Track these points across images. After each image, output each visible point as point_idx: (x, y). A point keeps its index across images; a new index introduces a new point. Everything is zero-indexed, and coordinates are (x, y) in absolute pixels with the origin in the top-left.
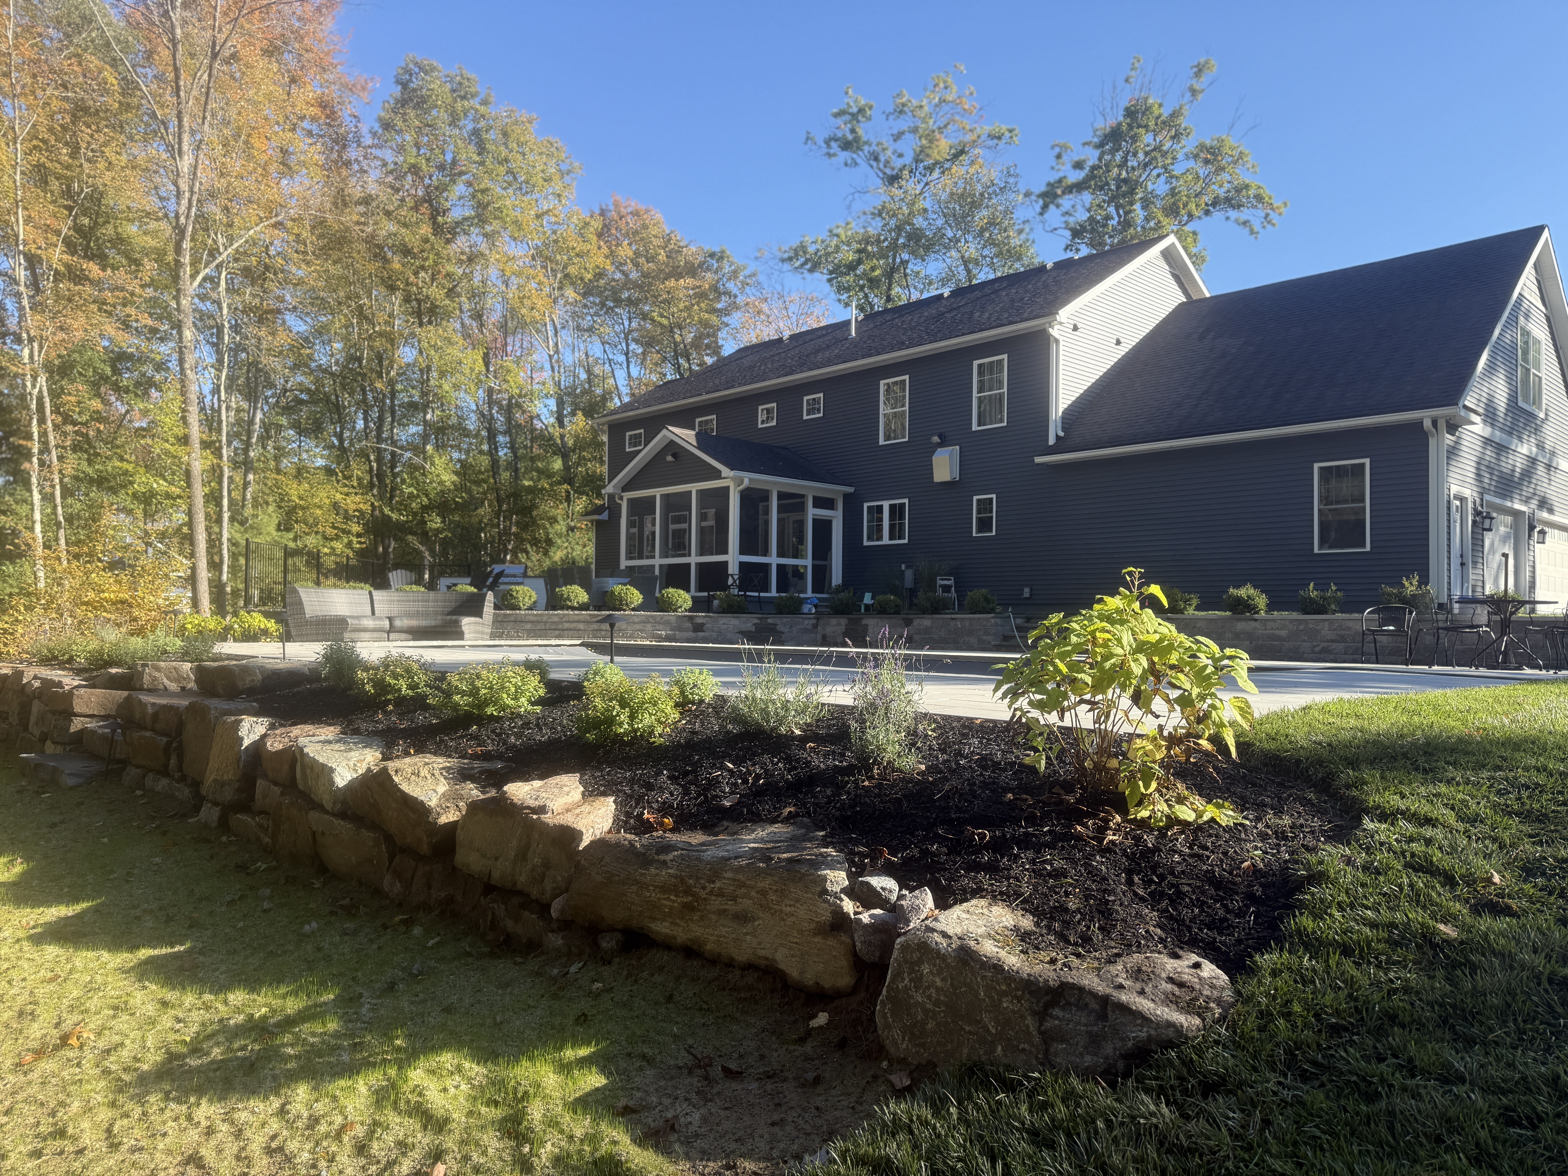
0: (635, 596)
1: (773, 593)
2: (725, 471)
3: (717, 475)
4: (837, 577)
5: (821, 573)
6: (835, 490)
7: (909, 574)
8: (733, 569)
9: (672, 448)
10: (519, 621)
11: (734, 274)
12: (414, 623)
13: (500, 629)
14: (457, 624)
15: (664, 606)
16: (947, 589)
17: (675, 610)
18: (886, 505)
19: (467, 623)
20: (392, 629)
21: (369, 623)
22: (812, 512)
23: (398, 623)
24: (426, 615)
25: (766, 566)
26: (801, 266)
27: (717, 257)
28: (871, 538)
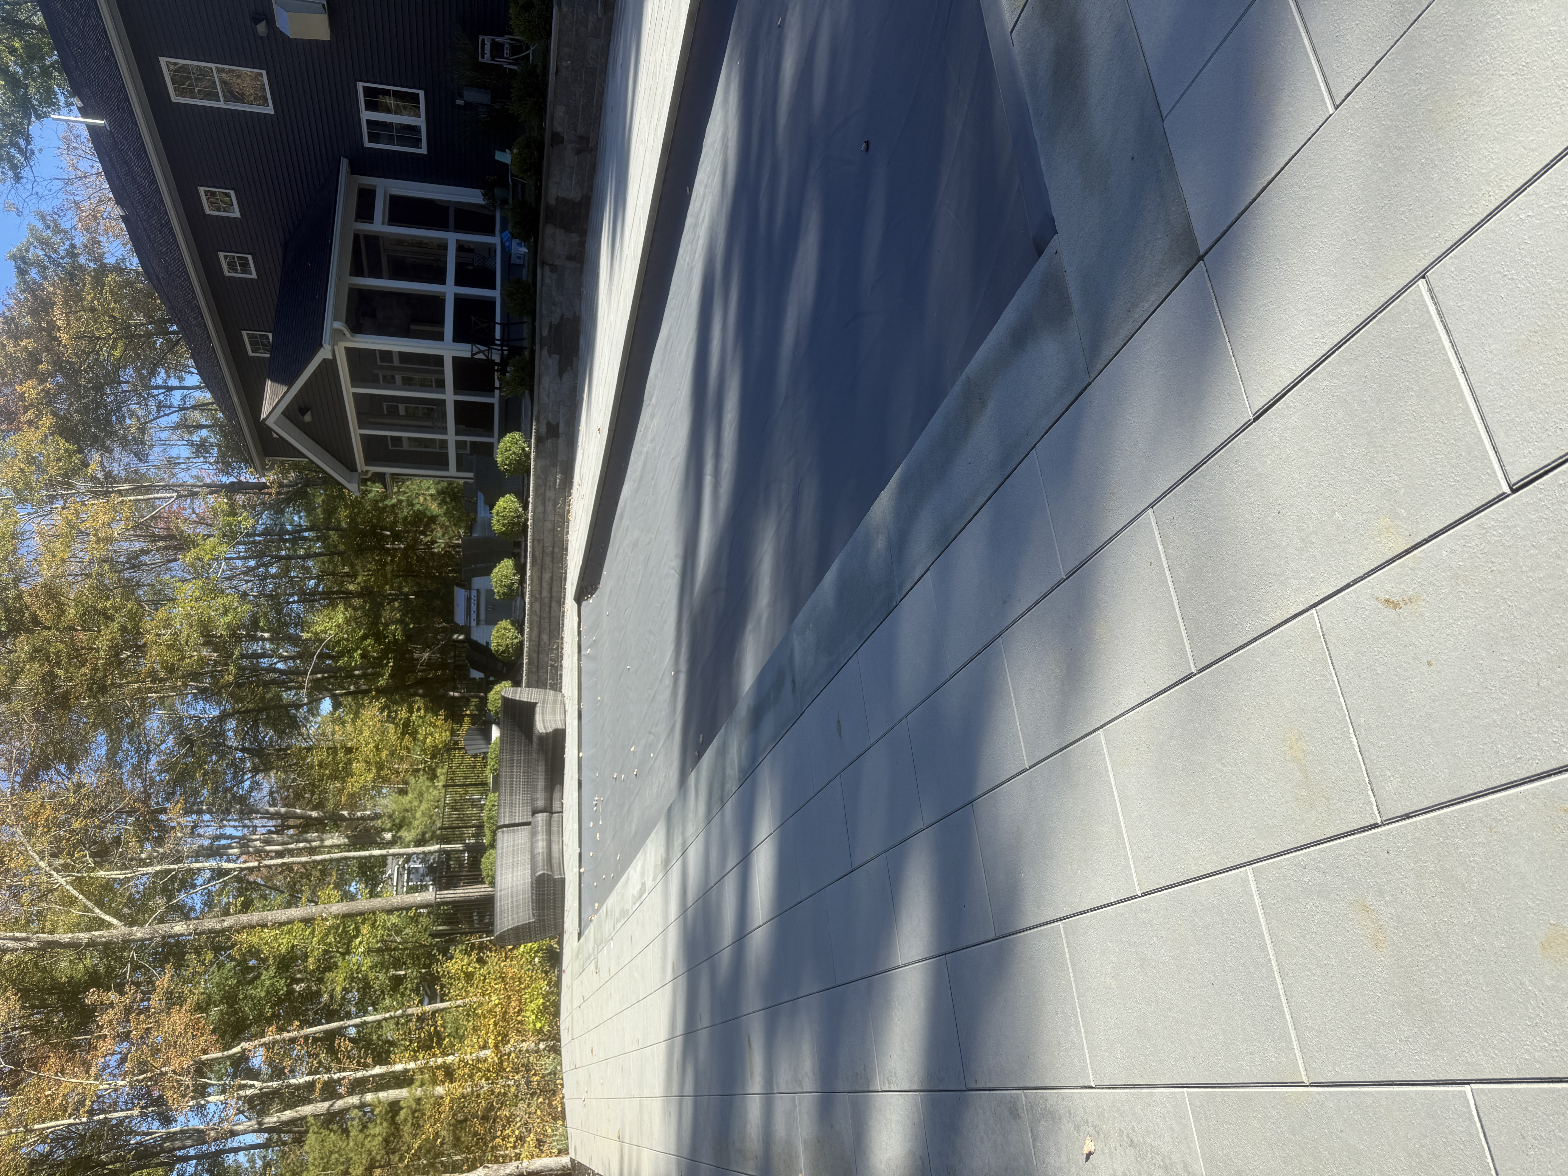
0: (507, 504)
1: (495, 294)
2: (324, 353)
3: (329, 365)
4: (472, 196)
5: (466, 219)
6: (346, 186)
7: (472, 96)
8: (464, 351)
9: (292, 413)
10: (538, 649)
11: (45, 243)
12: (541, 784)
13: (550, 675)
14: (544, 738)
15: (521, 470)
16: (497, 49)
17: (528, 456)
18: (366, 115)
19: (543, 724)
20: (549, 810)
21: (541, 843)
22: (379, 225)
23: (541, 804)
25: (459, 301)
26: (23, 152)
27: (22, 264)
28: (417, 143)
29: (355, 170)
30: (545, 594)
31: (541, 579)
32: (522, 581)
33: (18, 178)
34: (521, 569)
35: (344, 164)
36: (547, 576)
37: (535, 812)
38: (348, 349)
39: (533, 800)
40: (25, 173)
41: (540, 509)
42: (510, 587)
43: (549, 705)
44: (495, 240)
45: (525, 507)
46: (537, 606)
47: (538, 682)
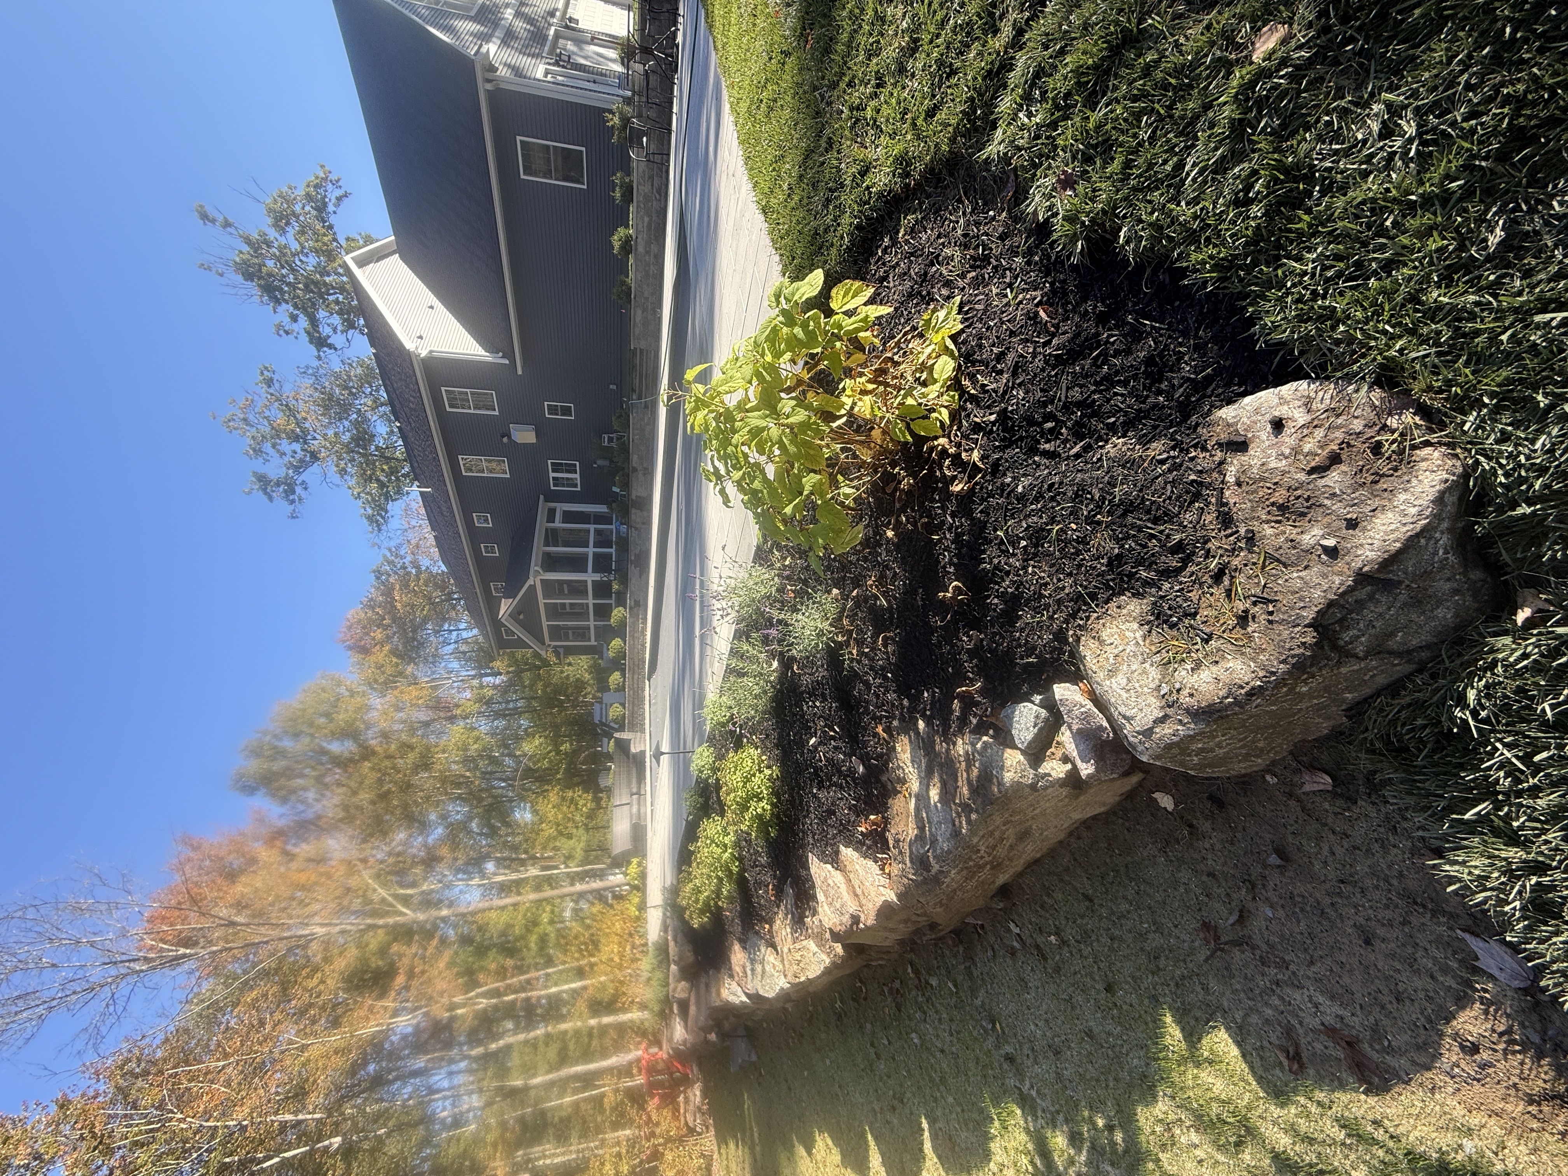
0: (616, 643)
1: (612, 550)
2: (530, 582)
3: (533, 588)
4: (602, 509)
5: (599, 519)
6: (543, 507)
7: (600, 462)
8: (597, 577)
9: (514, 615)
10: (633, 713)
11: (390, 563)
12: (634, 780)
13: (636, 725)
14: (635, 755)
15: (623, 623)
16: (611, 440)
17: (626, 618)
18: (552, 475)
19: (634, 749)
20: (638, 793)
21: (635, 810)
22: (558, 524)
23: (634, 791)
24: (629, 773)
25: (595, 554)
26: (383, 518)
27: (378, 573)
28: (576, 486)
29: (547, 500)
31: (633, 679)
32: (624, 681)
33: (380, 530)
34: (623, 675)
35: (542, 498)
37: (631, 796)
38: (541, 580)
39: (630, 790)
40: (384, 527)
41: (632, 642)
42: (618, 684)
43: (638, 740)
44: (613, 527)
45: (625, 644)
46: (631, 692)
47: (632, 729)
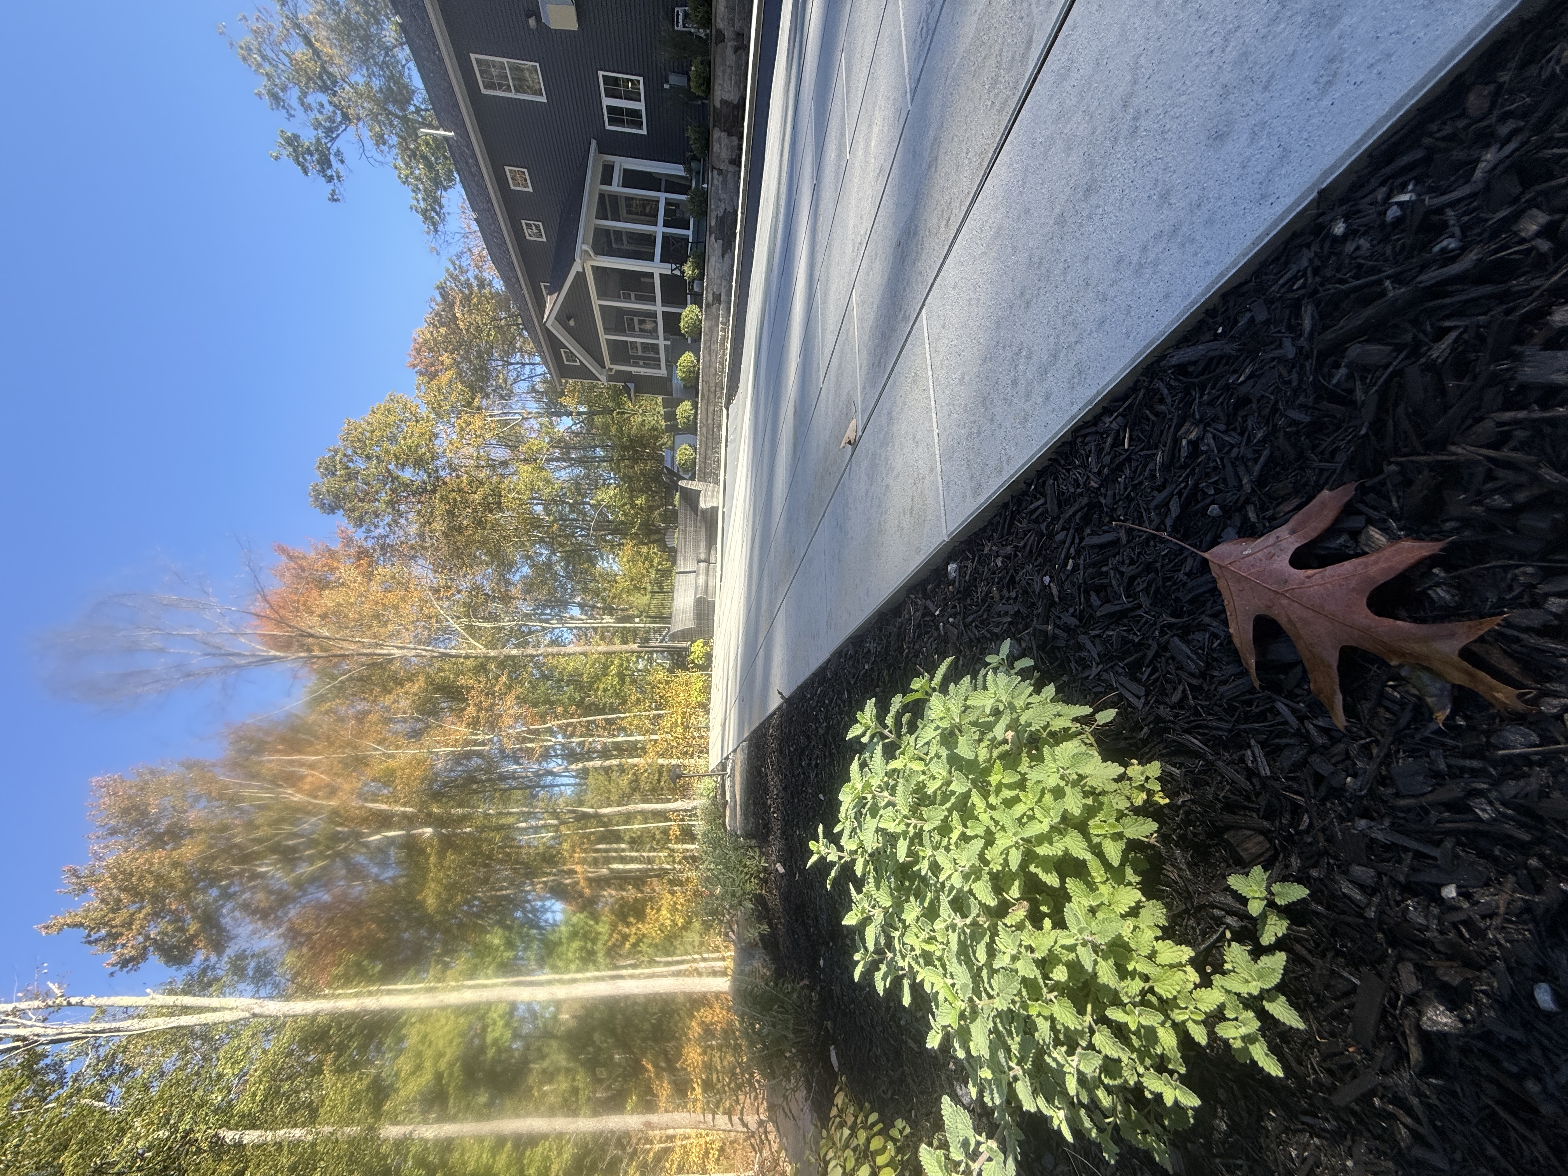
0: (687, 357)
1: (689, 233)
2: (576, 268)
3: (581, 276)
4: (677, 170)
5: (673, 185)
6: (595, 161)
7: (674, 81)
8: (666, 269)
9: (563, 318)
10: (706, 460)
11: (454, 278)
12: (703, 544)
13: (710, 475)
14: (705, 512)
15: (696, 330)
16: (687, 18)
17: (701, 321)
19: (704, 503)
20: (707, 561)
21: (701, 580)
22: (616, 188)
23: (702, 556)
24: (697, 533)
25: (665, 237)
26: (438, 214)
27: (441, 288)
28: (639, 125)
29: (601, 150)
30: (710, 421)
31: (707, 410)
32: (696, 414)
33: (436, 231)
34: (695, 406)
35: (594, 143)
36: (711, 409)
37: (699, 561)
38: (593, 267)
39: (698, 554)
40: (441, 228)
41: (707, 359)
42: (688, 418)
43: (709, 493)
45: (698, 361)
46: (704, 429)
47: (704, 479)
